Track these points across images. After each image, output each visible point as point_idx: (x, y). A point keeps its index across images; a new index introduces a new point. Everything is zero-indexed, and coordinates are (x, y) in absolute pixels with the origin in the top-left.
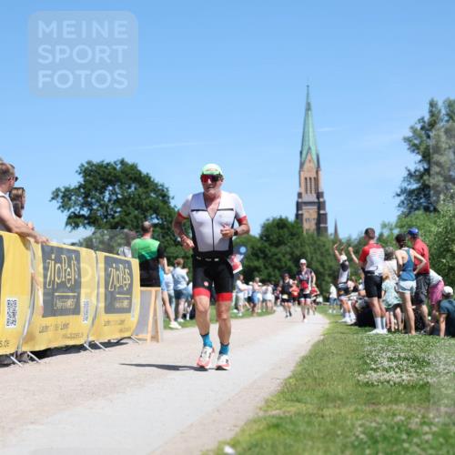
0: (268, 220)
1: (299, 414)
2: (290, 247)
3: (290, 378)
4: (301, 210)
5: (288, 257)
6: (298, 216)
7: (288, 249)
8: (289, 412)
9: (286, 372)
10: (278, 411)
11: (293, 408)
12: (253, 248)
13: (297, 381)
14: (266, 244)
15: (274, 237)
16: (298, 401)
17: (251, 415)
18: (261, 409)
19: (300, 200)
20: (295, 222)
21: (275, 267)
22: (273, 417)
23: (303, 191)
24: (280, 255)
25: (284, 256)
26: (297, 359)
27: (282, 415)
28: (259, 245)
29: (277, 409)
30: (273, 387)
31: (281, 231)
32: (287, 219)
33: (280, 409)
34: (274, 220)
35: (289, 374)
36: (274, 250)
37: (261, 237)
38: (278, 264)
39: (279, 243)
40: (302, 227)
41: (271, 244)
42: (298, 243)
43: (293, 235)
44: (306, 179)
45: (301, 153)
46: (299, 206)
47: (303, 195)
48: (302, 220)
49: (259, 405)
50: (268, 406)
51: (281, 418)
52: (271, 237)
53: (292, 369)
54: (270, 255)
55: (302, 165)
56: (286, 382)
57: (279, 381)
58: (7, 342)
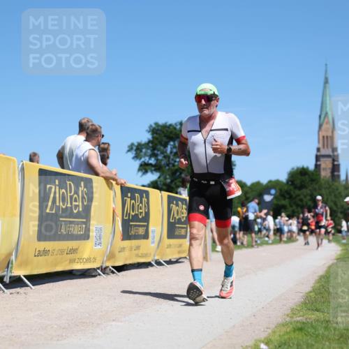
0: (293, 169)
1: (318, 320)
2: (310, 190)
3: (311, 292)
4: (319, 161)
5: (308, 198)
6: (317, 166)
7: (309, 192)
8: (310, 319)
9: (307, 288)
10: (301, 318)
11: (313, 316)
12: (281, 190)
13: (316, 294)
14: (292, 187)
15: (298, 182)
16: (317, 310)
17: (280, 320)
18: (288, 315)
19: (318, 154)
20: (314, 170)
21: (298, 205)
22: (297, 322)
23: (321, 146)
24: (302, 197)
25: (305, 197)
26: (316, 277)
27: (305, 321)
28: (286, 188)
29: (300, 316)
30: (296, 299)
31: (303, 178)
32: (308, 168)
33: (303, 316)
34: (298, 168)
35: (310, 289)
36: (297, 192)
37: (288, 181)
38: (300, 203)
39: (302, 187)
40: (319, 175)
41: (296, 187)
42: (317, 187)
43: (312, 180)
44: (324, 137)
45: (320, 117)
46: (318, 158)
47: (322, 149)
48: (320, 169)
49: (286, 313)
50: (293, 313)
51: (304, 323)
52: (296, 182)
53: (312, 285)
54: (294, 196)
55: (320, 126)
56: (307, 296)
57: (302, 294)
58: (95, 259)
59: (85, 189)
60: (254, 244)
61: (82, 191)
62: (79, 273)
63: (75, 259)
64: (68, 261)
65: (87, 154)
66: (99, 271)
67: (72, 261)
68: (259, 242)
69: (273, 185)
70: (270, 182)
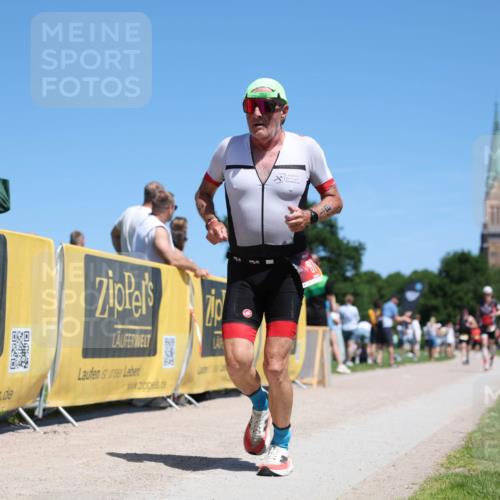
0: (448, 254)
1: (486, 473)
2: (473, 284)
4: (486, 242)
5: (471, 295)
6: (483, 250)
7: (471, 287)
8: (474, 470)
9: (470, 425)
10: (461, 469)
11: (480, 467)
12: (431, 285)
14: (446, 280)
15: (455, 273)
17: (431, 473)
18: (442, 465)
19: (485, 232)
20: (480, 256)
21: (455, 307)
22: (457, 475)
24: (461, 294)
25: (466, 294)
27: (467, 474)
28: (437, 281)
29: (460, 467)
30: (455, 441)
31: (463, 267)
32: (469, 253)
33: (464, 467)
34: (455, 254)
35: (474, 427)
36: (454, 287)
37: (441, 272)
38: (459, 303)
39: (461, 280)
40: (486, 262)
41: (452, 281)
42: (484, 279)
43: (477, 270)
44: (492, 207)
46: (484, 238)
47: (490, 226)
48: (487, 255)
49: (440, 462)
50: (450, 463)
51: (465, 476)
52: (452, 273)
53: (477, 421)
54: (450, 292)
55: (488, 193)
56: (470, 437)
57: (461, 435)
58: (164, 383)
59: (151, 284)
60: (392, 361)
61: (146, 287)
62: (142, 404)
63: (136, 385)
64: (126, 387)
65: (153, 233)
66: (170, 401)
67: (132, 386)
68: (399, 359)
69: (419, 277)
70: (415, 273)
